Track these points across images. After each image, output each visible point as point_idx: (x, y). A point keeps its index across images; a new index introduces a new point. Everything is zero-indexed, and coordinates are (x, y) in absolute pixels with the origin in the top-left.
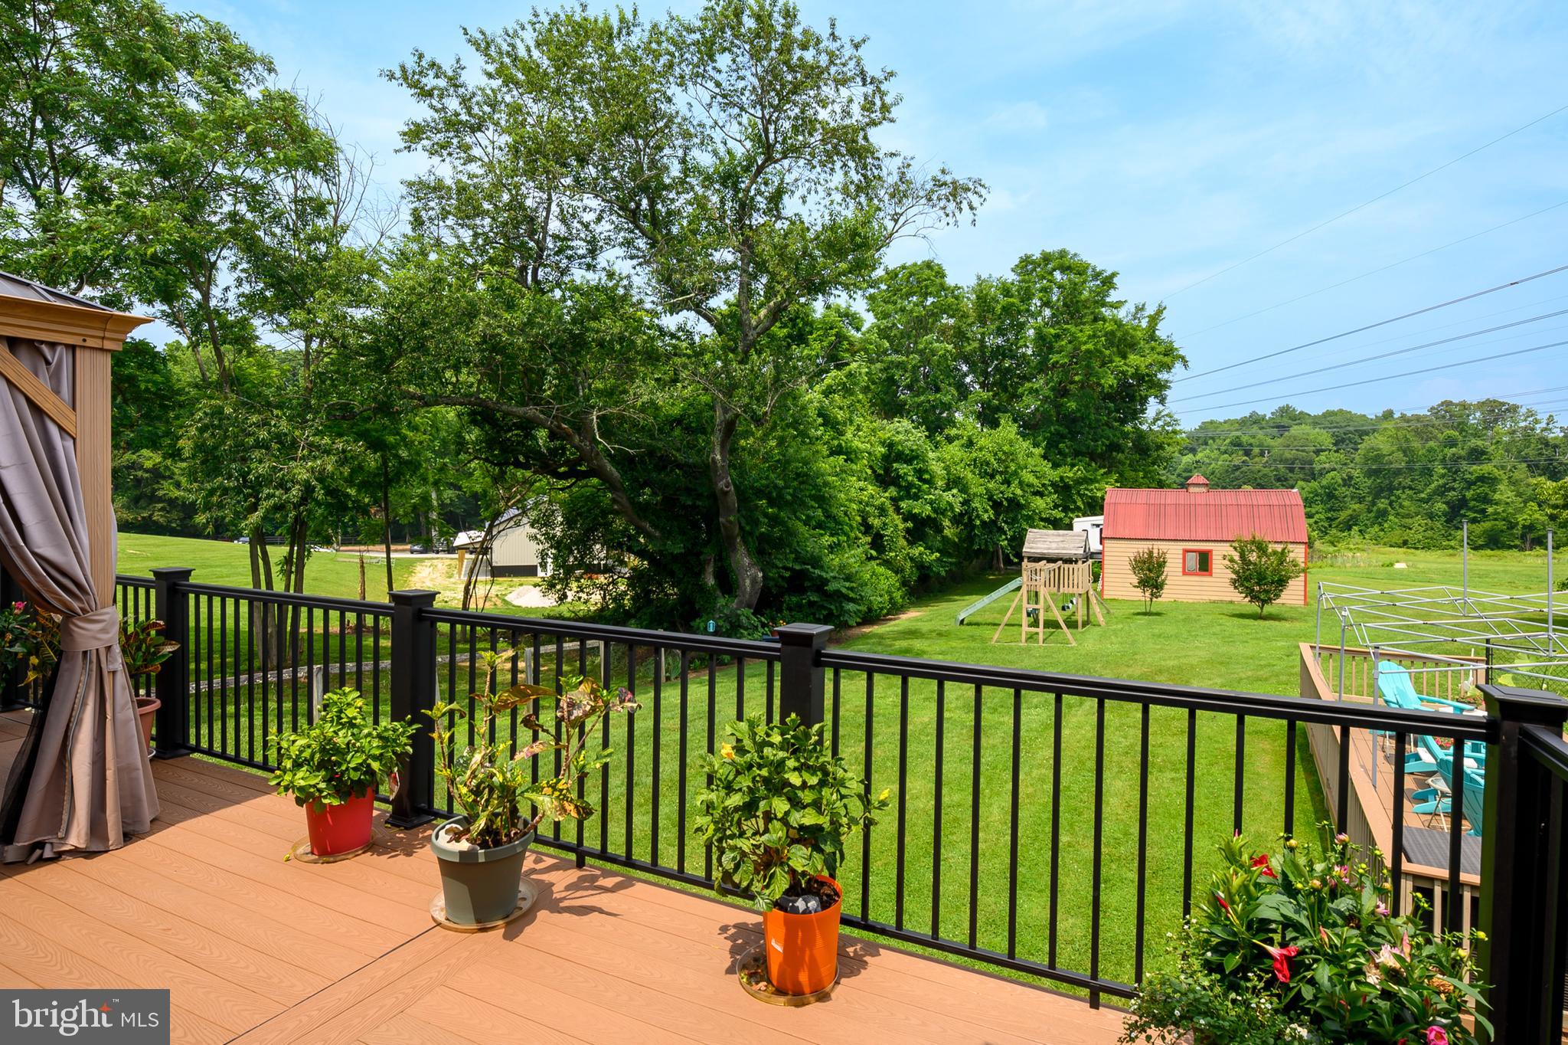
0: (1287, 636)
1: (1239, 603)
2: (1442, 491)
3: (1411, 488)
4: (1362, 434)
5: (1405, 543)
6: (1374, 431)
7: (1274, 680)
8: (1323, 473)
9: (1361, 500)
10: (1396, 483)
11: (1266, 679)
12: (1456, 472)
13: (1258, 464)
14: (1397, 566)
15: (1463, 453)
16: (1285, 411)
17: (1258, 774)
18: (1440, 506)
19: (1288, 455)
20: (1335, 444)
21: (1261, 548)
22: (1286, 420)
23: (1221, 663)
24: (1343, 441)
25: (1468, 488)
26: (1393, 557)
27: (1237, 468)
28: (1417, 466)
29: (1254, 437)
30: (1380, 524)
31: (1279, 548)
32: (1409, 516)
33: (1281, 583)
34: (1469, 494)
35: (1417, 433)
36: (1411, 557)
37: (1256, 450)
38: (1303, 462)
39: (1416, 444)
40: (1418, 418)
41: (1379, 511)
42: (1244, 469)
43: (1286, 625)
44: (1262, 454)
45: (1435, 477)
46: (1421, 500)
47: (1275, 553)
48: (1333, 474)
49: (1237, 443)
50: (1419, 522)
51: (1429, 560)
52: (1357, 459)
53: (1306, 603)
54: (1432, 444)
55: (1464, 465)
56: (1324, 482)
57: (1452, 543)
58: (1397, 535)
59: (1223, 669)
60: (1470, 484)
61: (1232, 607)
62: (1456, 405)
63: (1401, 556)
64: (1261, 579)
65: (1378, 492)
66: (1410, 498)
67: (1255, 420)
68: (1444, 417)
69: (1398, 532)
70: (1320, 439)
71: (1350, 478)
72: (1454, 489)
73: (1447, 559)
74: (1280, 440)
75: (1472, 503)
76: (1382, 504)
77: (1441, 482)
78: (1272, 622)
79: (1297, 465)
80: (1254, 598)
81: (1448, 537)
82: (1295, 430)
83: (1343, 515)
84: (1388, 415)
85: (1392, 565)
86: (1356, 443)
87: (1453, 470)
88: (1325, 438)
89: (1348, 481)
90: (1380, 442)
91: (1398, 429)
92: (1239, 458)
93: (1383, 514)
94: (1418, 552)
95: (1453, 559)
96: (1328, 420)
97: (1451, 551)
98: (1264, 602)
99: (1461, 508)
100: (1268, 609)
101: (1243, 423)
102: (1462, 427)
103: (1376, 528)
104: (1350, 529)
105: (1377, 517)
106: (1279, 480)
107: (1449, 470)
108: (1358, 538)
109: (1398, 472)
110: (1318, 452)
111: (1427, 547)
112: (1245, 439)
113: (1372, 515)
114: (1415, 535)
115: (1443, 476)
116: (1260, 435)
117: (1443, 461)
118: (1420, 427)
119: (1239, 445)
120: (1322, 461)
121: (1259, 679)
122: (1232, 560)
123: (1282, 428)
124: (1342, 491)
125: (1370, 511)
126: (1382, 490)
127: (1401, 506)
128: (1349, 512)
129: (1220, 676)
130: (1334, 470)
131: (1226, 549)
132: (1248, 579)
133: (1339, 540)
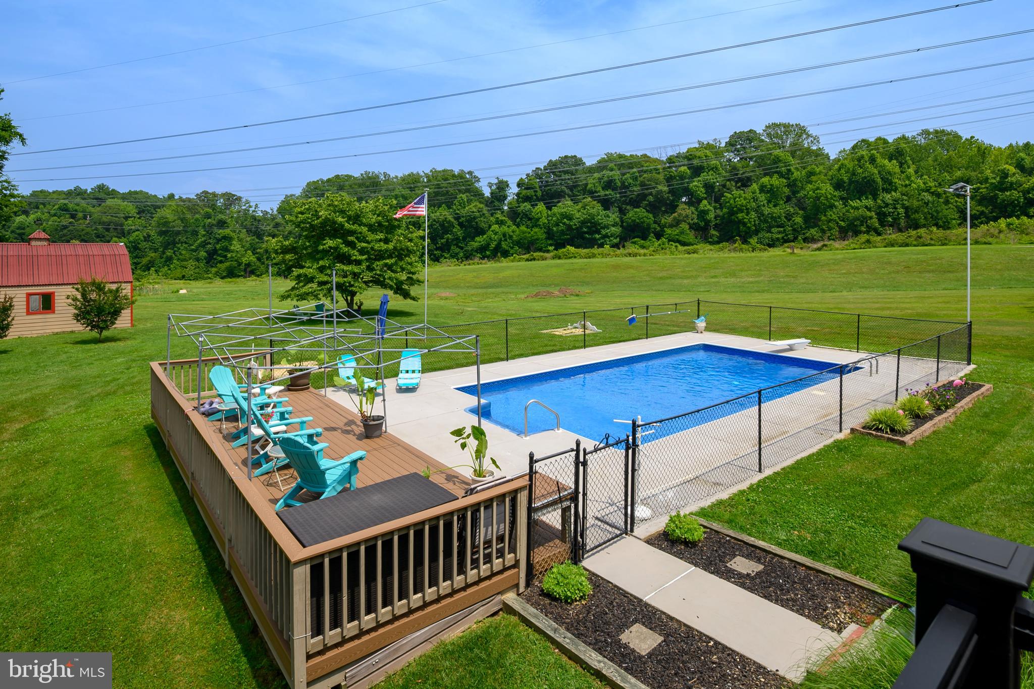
0: (123, 353)
1: (79, 332)
2: (203, 245)
3: (186, 243)
4: (156, 207)
5: (183, 277)
6: (163, 206)
7: (120, 392)
8: (130, 232)
9: (156, 250)
10: (177, 240)
11: (115, 392)
12: (211, 234)
13: (82, 225)
14: (181, 292)
15: (214, 222)
16: (101, 188)
17: (125, 482)
18: (203, 254)
19: (105, 219)
20: (138, 213)
21: (100, 288)
22: (102, 194)
23: (73, 387)
24: (143, 211)
25: (217, 243)
26: (177, 286)
27: (65, 227)
28: (190, 229)
29: (78, 205)
30: (168, 266)
31: (114, 287)
32: (185, 260)
33: (116, 313)
34: (218, 246)
35: (189, 209)
36: (188, 286)
37: (80, 215)
38: (116, 224)
39: (189, 216)
40: (189, 200)
41: (167, 257)
42: (71, 228)
43: (120, 344)
44: (85, 218)
45: (200, 236)
46: (193, 250)
47: (111, 291)
48: (137, 233)
49: (64, 209)
50: (191, 263)
51: (199, 287)
52: (153, 224)
53: (132, 325)
54: (197, 216)
55: (215, 230)
56: (131, 239)
57: (210, 276)
58: (179, 272)
59: (75, 392)
60: (219, 240)
61: (73, 336)
62: (210, 194)
63: (182, 286)
64: (100, 311)
65: (166, 246)
66: (186, 249)
67: (78, 193)
68: (204, 200)
69: (179, 270)
70: (128, 209)
71: (149, 236)
72: (210, 244)
73: (208, 285)
74: (98, 209)
75: (220, 252)
76: (169, 253)
77: (203, 239)
78: (109, 344)
79: (112, 227)
80: (93, 327)
81: (207, 272)
82: (110, 202)
83: (145, 261)
84: (171, 196)
85: (178, 291)
86: (152, 213)
87: (209, 233)
88: (131, 209)
89: (147, 238)
90: (167, 213)
91: (178, 206)
92: (66, 220)
93: (170, 259)
94: (191, 282)
95: (211, 285)
96: (131, 196)
97: (209, 280)
98: (102, 329)
99: (214, 255)
100: (105, 333)
101: (69, 194)
102: (213, 207)
103: (166, 268)
104: (149, 269)
105: (166, 261)
106: (98, 236)
107: (208, 232)
108: (154, 275)
109: (178, 233)
110: (126, 218)
111: (196, 279)
112: (70, 206)
113: (163, 260)
114: (189, 272)
115: (204, 236)
116: (83, 203)
117: (204, 227)
118: (189, 205)
119: (67, 210)
120: (129, 224)
121: (108, 394)
122: (75, 299)
123: (100, 200)
124: (143, 245)
125: (161, 258)
126: (169, 244)
127: (181, 254)
128: (148, 258)
129: (73, 399)
130: (138, 230)
131: (69, 290)
132: (88, 313)
133: (142, 277)
